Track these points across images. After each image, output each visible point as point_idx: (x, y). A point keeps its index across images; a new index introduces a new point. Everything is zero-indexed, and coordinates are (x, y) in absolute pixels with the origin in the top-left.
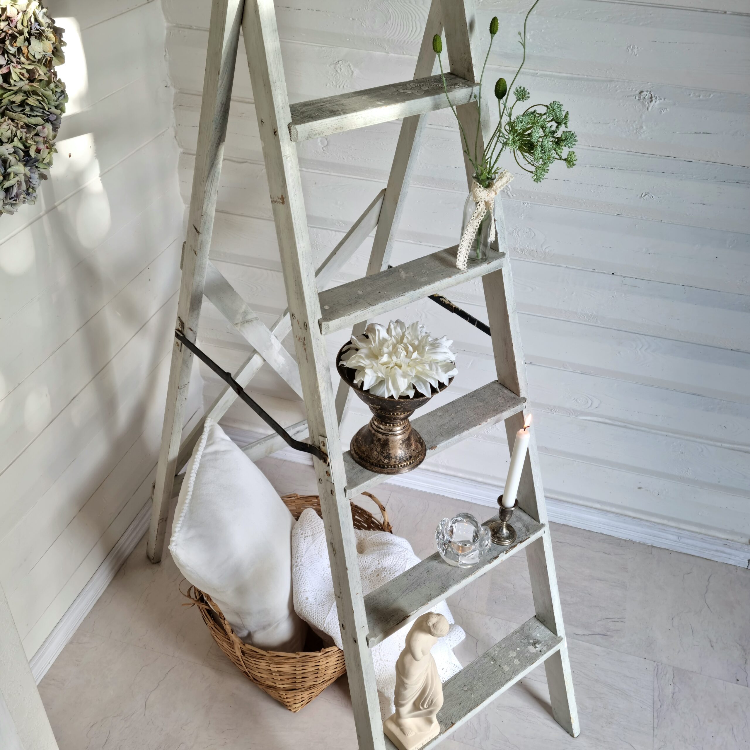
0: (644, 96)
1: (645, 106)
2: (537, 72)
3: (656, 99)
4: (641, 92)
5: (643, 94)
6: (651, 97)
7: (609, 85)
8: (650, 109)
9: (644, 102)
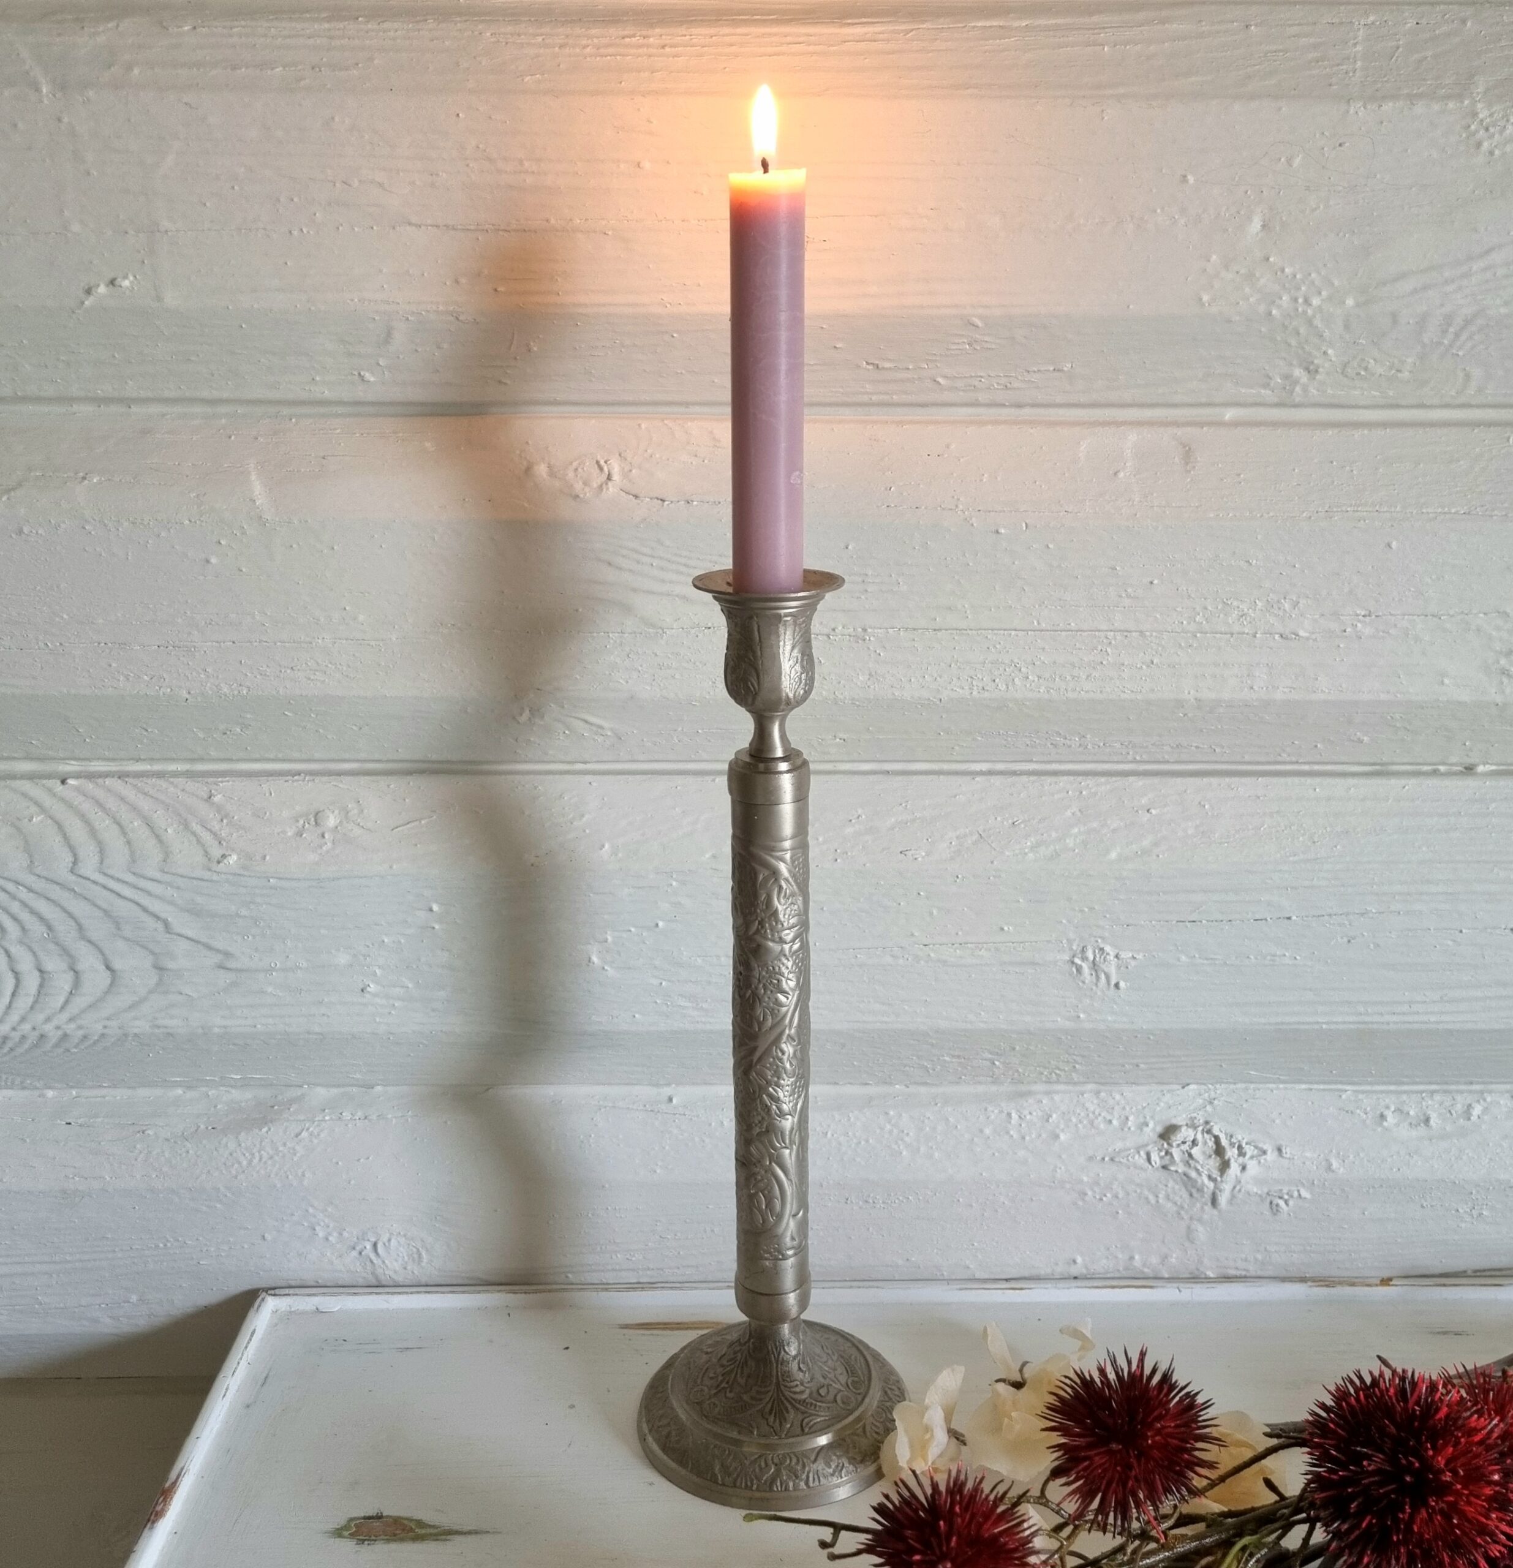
0: (1185, 1147)
1: (1200, 1190)
2: (667, 1091)
3: (1241, 1153)
4: (1167, 1133)
5: (1177, 1138)
6: (1219, 1150)
7: (1014, 1115)
8: (1223, 1199)
9: (1193, 1174)
